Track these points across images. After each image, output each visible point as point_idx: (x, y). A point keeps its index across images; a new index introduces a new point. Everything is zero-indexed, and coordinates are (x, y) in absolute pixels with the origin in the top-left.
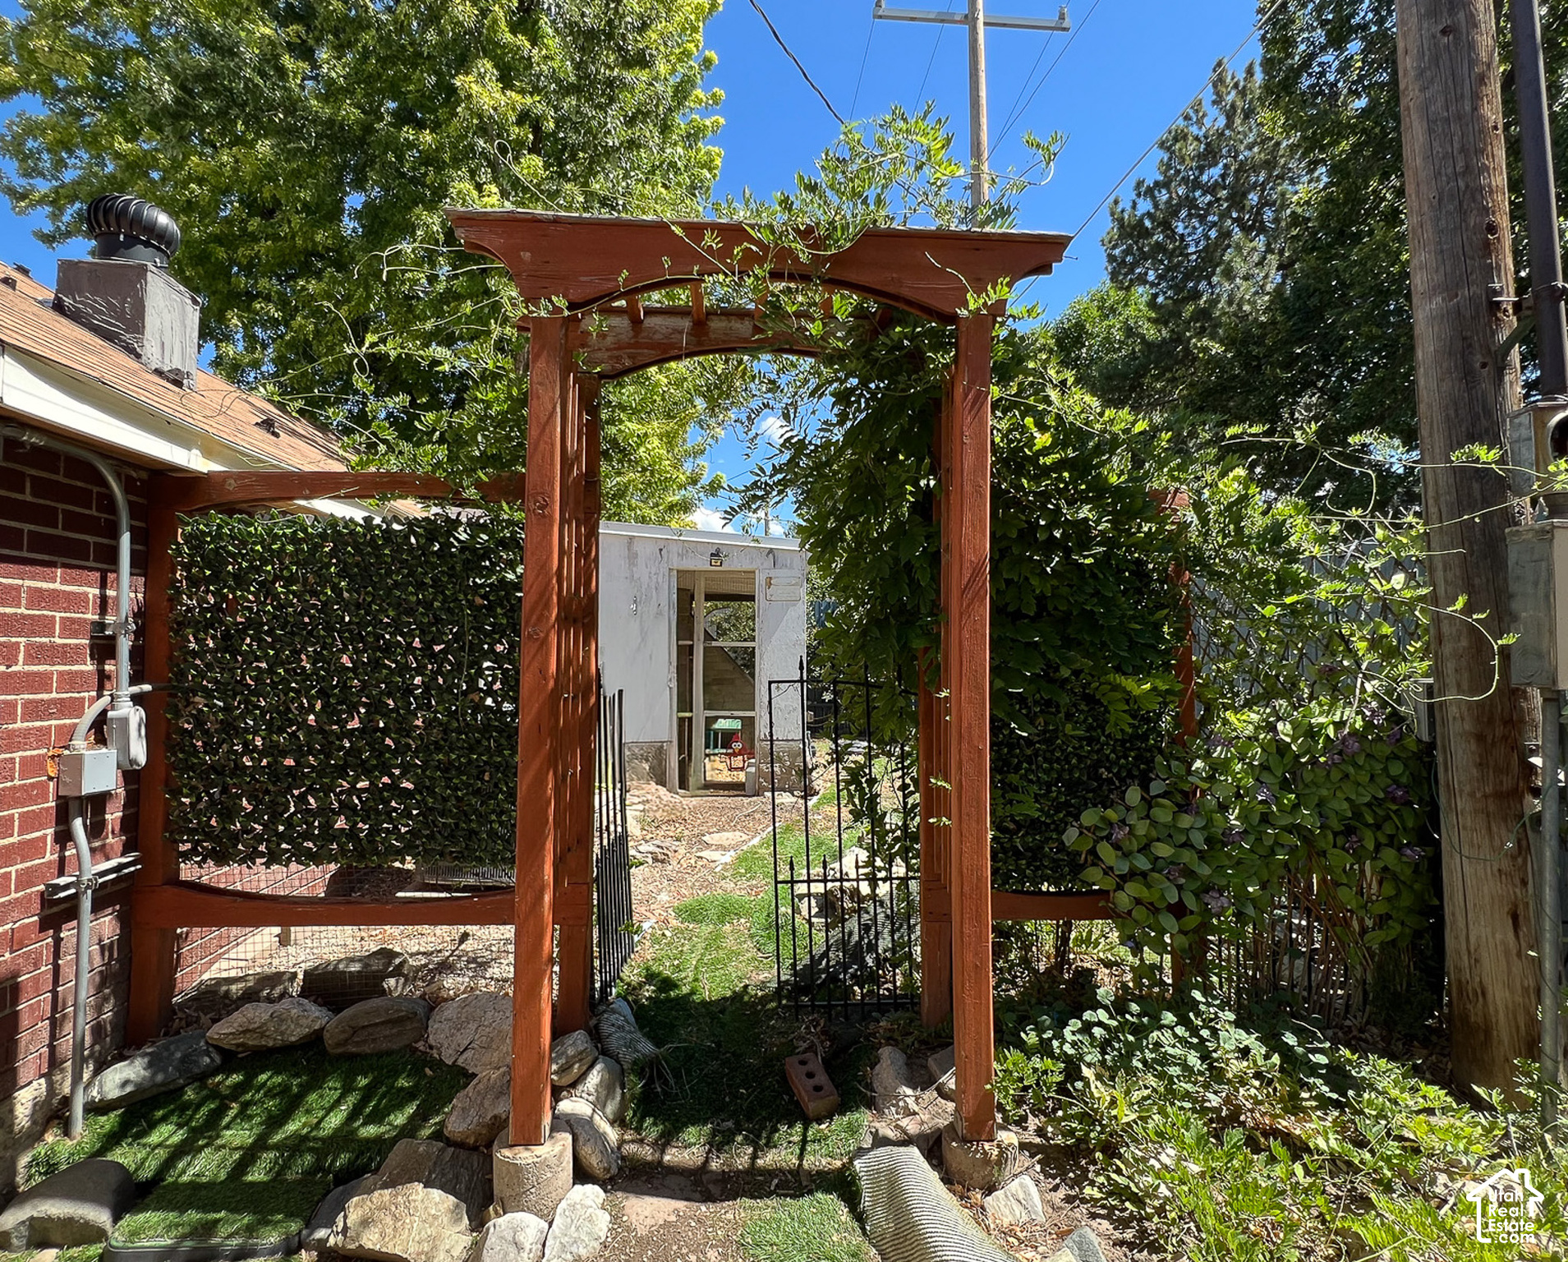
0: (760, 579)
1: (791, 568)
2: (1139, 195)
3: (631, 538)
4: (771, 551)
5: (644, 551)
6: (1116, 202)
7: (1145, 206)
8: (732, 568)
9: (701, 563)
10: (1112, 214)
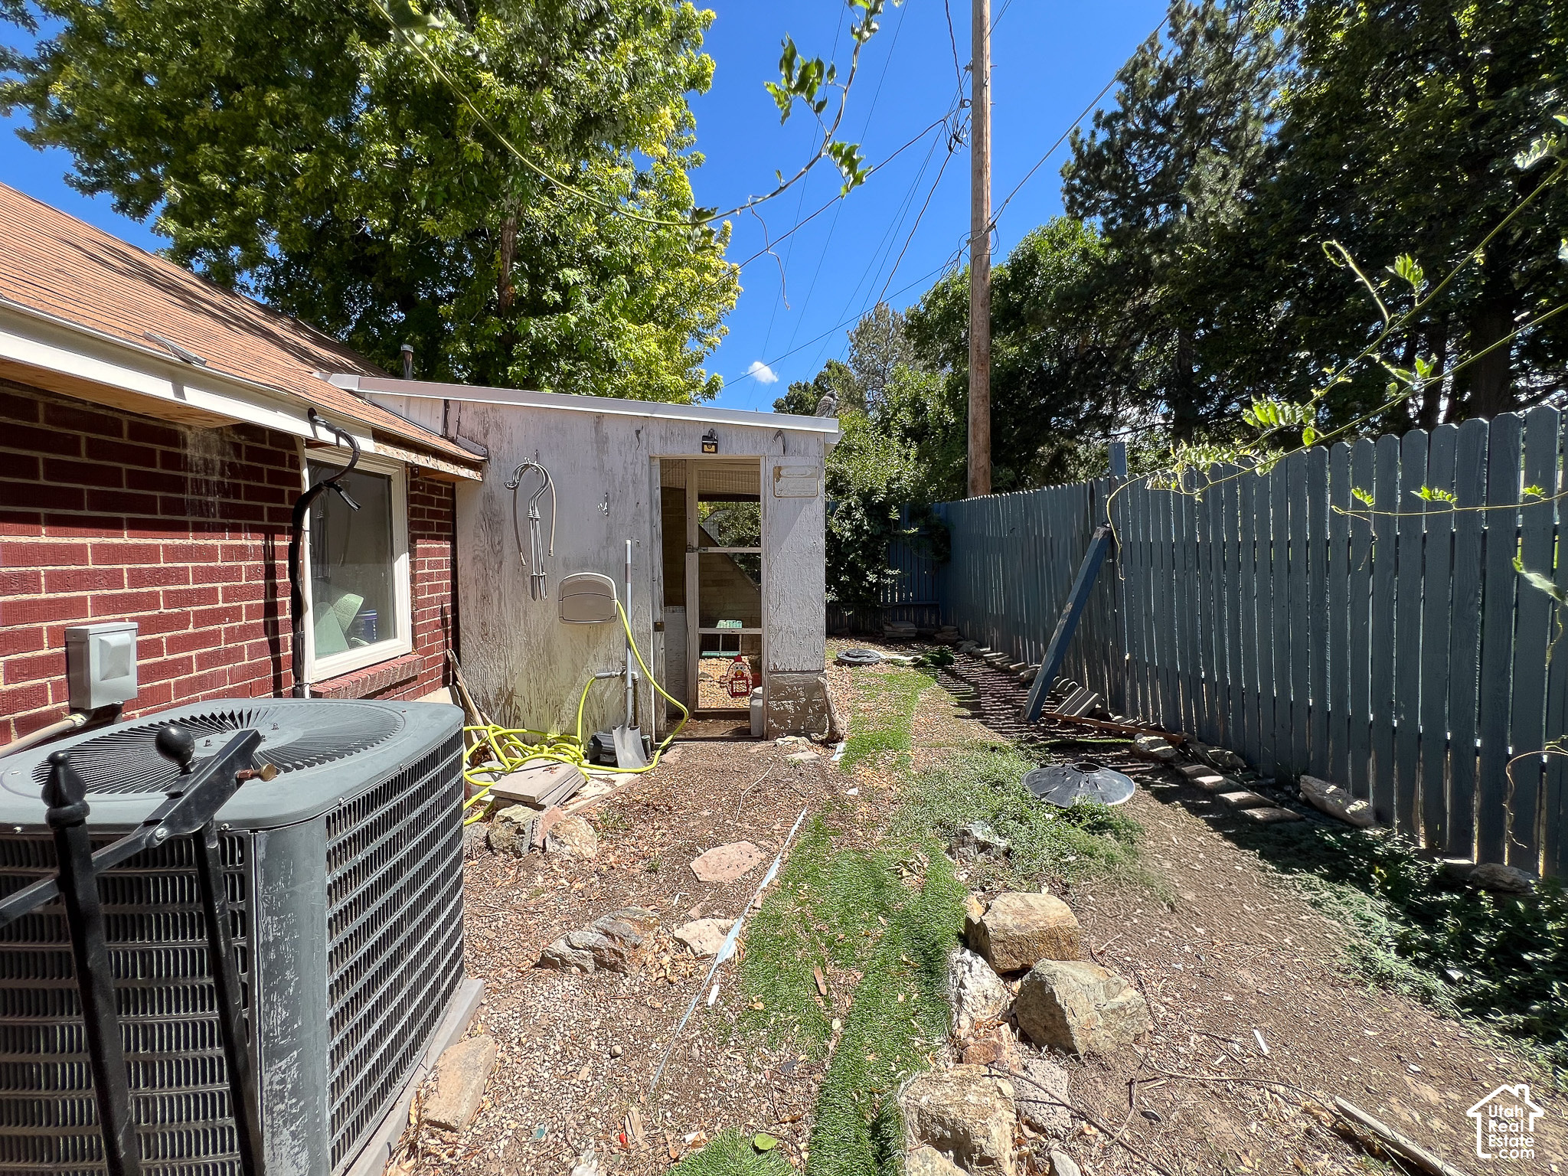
0: (766, 470)
1: (806, 454)
2: (1098, 126)
3: (600, 416)
4: (780, 432)
5: (618, 434)
6: (1077, 133)
7: (1103, 135)
8: (731, 456)
9: (691, 450)
10: (1073, 144)
